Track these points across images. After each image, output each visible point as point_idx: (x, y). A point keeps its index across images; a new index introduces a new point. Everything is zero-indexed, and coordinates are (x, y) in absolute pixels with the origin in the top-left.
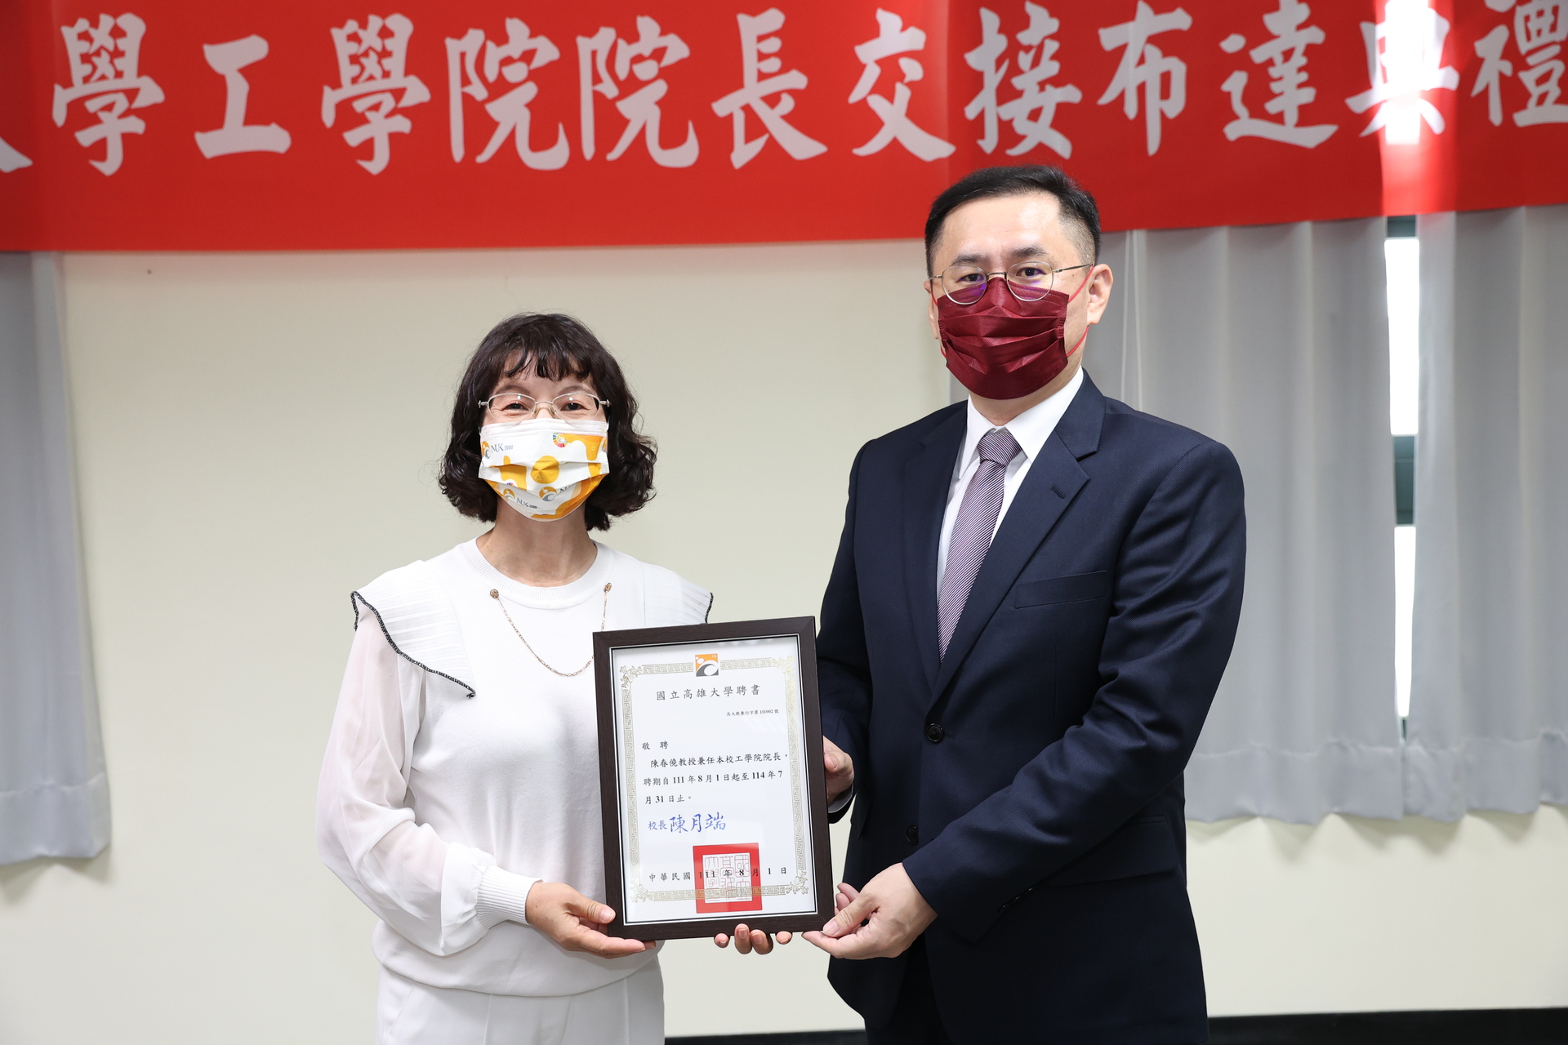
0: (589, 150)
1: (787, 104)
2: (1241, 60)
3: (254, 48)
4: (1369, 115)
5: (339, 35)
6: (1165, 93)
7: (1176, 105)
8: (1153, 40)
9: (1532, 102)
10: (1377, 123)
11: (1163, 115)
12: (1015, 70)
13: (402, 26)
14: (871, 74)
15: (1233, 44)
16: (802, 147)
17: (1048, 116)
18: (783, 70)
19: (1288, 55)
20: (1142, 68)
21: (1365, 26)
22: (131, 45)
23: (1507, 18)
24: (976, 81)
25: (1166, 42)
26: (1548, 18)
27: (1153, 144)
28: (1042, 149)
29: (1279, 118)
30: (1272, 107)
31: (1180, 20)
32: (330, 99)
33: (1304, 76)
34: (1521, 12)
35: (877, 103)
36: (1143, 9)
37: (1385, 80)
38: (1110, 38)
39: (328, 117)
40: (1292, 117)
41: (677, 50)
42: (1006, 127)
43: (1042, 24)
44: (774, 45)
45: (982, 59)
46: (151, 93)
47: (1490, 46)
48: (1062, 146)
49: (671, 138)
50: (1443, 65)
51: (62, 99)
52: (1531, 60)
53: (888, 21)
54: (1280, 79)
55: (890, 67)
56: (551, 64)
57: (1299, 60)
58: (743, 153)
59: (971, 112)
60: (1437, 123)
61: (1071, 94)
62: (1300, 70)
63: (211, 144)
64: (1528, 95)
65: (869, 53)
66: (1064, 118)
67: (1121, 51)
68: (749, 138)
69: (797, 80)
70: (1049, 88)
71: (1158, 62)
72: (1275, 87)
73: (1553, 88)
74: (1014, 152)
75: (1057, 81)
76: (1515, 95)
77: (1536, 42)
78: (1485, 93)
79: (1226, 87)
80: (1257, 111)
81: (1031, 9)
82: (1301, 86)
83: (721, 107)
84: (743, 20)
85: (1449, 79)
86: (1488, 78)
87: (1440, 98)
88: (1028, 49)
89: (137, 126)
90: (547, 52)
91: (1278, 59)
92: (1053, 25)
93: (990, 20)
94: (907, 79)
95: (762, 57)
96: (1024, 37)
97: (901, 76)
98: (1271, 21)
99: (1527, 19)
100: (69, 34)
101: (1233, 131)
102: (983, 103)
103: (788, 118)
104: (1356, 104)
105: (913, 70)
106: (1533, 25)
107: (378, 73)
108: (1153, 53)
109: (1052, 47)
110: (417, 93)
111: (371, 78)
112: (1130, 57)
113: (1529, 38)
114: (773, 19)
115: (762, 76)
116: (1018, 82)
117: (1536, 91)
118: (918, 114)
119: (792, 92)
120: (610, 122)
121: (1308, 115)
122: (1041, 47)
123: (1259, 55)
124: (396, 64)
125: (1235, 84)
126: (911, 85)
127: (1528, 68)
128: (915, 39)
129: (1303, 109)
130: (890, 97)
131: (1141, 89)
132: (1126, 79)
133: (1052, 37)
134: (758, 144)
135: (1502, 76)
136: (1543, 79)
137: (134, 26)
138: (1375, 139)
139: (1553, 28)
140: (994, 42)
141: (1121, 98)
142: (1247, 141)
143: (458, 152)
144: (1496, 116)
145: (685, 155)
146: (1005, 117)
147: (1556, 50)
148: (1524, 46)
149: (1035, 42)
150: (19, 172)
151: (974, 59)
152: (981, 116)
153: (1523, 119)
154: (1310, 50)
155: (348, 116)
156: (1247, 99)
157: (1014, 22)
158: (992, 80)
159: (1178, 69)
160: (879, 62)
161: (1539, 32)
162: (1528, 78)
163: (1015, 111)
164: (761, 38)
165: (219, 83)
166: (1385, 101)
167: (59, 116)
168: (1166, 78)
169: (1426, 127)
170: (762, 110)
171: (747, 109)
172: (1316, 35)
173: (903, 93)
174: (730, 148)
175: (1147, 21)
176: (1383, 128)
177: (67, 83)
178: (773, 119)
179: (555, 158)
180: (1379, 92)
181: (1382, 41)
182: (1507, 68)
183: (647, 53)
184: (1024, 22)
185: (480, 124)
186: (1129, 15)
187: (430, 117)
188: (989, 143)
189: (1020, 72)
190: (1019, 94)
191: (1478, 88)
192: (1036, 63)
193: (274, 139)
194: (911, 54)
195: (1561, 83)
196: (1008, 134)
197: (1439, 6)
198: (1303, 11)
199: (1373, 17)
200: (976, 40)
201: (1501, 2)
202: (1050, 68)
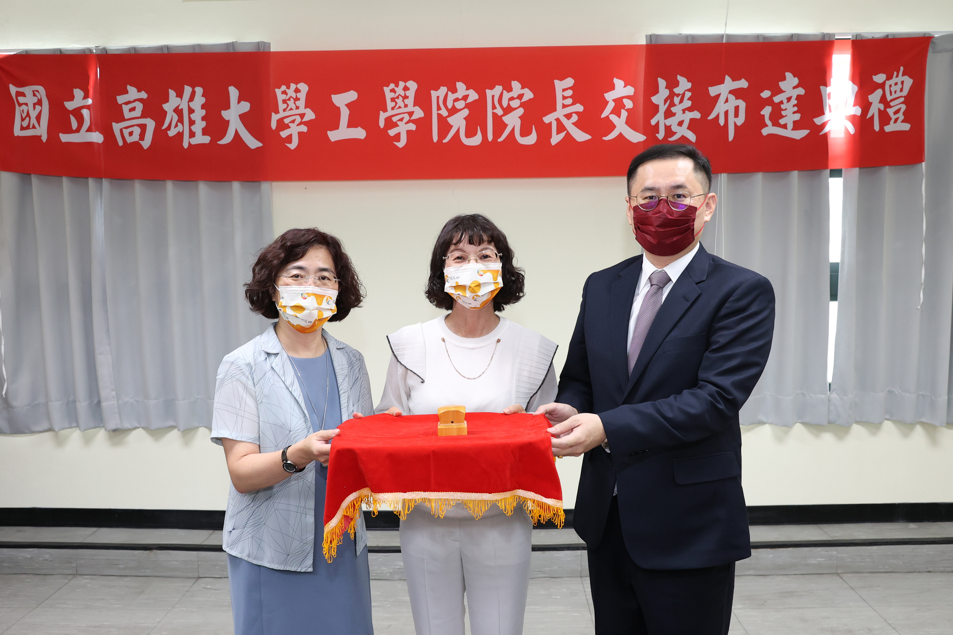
0: (490, 137)
1: (575, 118)
2: (769, 101)
3: (352, 96)
4: (823, 126)
5: (387, 90)
6: (736, 115)
7: (741, 120)
8: (731, 92)
9: (892, 122)
10: (826, 129)
11: (735, 124)
12: (672, 104)
13: (413, 85)
14: (611, 106)
15: (766, 94)
16: (581, 136)
17: (686, 124)
18: (573, 104)
19: (789, 99)
20: (727, 104)
21: (822, 88)
22: (302, 96)
23: (882, 86)
24: (655, 109)
25: (737, 93)
26: (900, 86)
27: (731, 137)
28: (683, 138)
29: (785, 126)
30: (782, 122)
31: (743, 84)
32: (383, 116)
33: (796, 109)
34: (888, 83)
35: (613, 118)
36: (727, 78)
37: (830, 111)
38: (713, 91)
39: (382, 124)
40: (790, 126)
41: (528, 95)
42: (668, 129)
43: (684, 85)
44: (569, 93)
45: (658, 99)
46: (310, 115)
47: (875, 97)
48: (692, 137)
49: (525, 132)
50: (854, 105)
51: (275, 118)
52: (892, 104)
53: (618, 83)
54: (786, 109)
55: (619, 103)
56: (475, 101)
57: (794, 101)
58: (556, 139)
59: (653, 122)
60: (852, 130)
61: (696, 115)
62: (794, 106)
63: (334, 136)
64: (891, 119)
65: (610, 96)
66: (693, 125)
67: (718, 96)
68: (558, 133)
69: (579, 108)
70: (686, 112)
71: (733, 102)
72: (783, 113)
73: (901, 116)
74: (671, 139)
75: (690, 109)
76: (885, 118)
77: (894, 96)
78: (872, 117)
79: (762, 113)
80: (776, 123)
81: (679, 78)
82: (794, 113)
83: (547, 119)
84: (556, 82)
85: (857, 111)
86: (874, 111)
87: (853, 119)
88: (678, 95)
89: (304, 129)
90: (473, 96)
91: (785, 101)
92: (689, 85)
93: (662, 83)
94: (626, 108)
95: (564, 98)
96: (676, 90)
97: (624, 106)
98: (782, 85)
99: (890, 86)
100: (278, 92)
101: (765, 132)
102: (659, 118)
103: (575, 124)
104: (818, 121)
105: (629, 104)
106: (893, 89)
107: (402, 105)
108: (732, 98)
109: (688, 94)
110: (419, 113)
111: (400, 107)
112: (722, 99)
113: (891, 95)
114: (569, 82)
115: (564, 106)
116: (673, 109)
117: (893, 117)
118: (631, 123)
119: (576, 113)
120: (500, 125)
121: (797, 126)
122: (684, 94)
123: (777, 99)
124: (410, 101)
125: (767, 111)
126: (627, 110)
127: (891, 107)
128: (630, 91)
129: (795, 122)
130: (619, 116)
131: (726, 113)
132: (720, 109)
133: (688, 90)
134: (562, 135)
135: (879, 110)
136: (896, 112)
137: (304, 88)
138: (826, 136)
139: (901, 90)
140: (664, 92)
141: (718, 116)
142: (771, 136)
143: (435, 138)
144: (877, 127)
145: (531, 139)
146: (668, 124)
147: (902, 99)
148: (889, 98)
149: (681, 93)
150: (258, 148)
151: (655, 99)
152: (657, 125)
153: (888, 129)
154: (799, 97)
155: (390, 124)
156: (771, 119)
157: (672, 84)
158: (663, 108)
159: (742, 104)
160: (614, 100)
161: (895, 92)
162: (890, 111)
163: (672, 122)
164: (564, 90)
165: (338, 110)
166: (830, 120)
167: (274, 125)
168: (737, 109)
169: (847, 131)
170: (564, 121)
171: (558, 120)
172: (801, 91)
173: (624, 114)
174: (551, 137)
175: (729, 84)
176: (829, 131)
177: (277, 112)
178: (568, 124)
179: (476, 141)
180: (827, 116)
181: (829, 94)
182: (882, 107)
183: (515, 96)
184: (677, 84)
185: (444, 126)
186: (722, 82)
187: (424, 124)
188: (661, 135)
189: (675, 105)
190: (674, 114)
191: (869, 115)
192: (681, 101)
193: (359, 133)
194: (628, 97)
195: (904, 113)
196: (669, 131)
197: (853, 80)
198: (796, 81)
199: (825, 84)
200: (656, 91)
201: (879, 78)
202: (687, 103)
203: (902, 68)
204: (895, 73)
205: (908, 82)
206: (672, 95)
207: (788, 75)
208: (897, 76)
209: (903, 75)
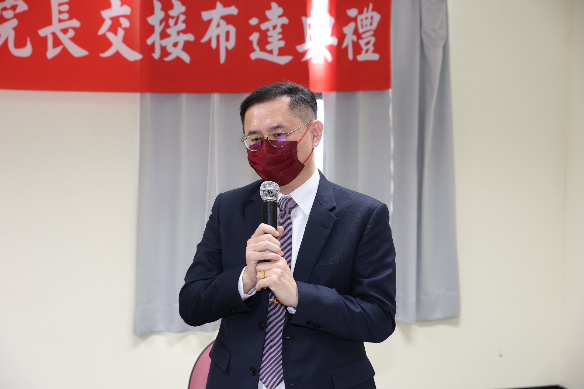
1: (71, 33)
2: (257, 28)
4: (304, 53)
6: (227, 39)
7: (231, 44)
8: (224, 18)
9: (363, 52)
10: (308, 56)
11: (227, 49)
12: (167, 26)
14: (107, 24)
15: (254, 21)
16: (78, 52)
17: (181, 45)
18: (70, 19)
19: (275, 27)
20: (218, 28)
21: (303, 18)
23: (355, 20)
24: (151, 30)
25: (228, 19)
26: (369, 21)
27: (223, 58)
28: (178, 59)
29: (271, 52)
30: (268, 47)
31: (233, 10)
33: (281, 36)
34: (360, 18)
35: (110, 35)
36: (219, 5)
37: (311, 40)
38: (206, 15)
40: (276, 52)
41: (23, 6)
42: (163, 49)
43: (178, 9)
44: (66, 8)
45: (155, 20)
47: (349, 29)
48: (186, 58)
49: (19, 44)
50: (332, 35)
52: (363, 36)
54: (272, 36)
55: (116, 22)
57: (279, 30)
58: (52, 53)
59: (149, 42)
60: (329, 58)
61: (190, 37)
62: (279, 33)
64: (362, 49)
65: (107, 14)
66: (187, 47)
67: (210, 21)
68: (54, 46)
69: (76, 23)
71: (225, 27)
72: (270, 40)
73: (371, 47)
74: (166, 59)
75: (184, 32)
76: (357, 49)
77: (365, 29)
78: (347, 48)
79: (251, 38)
80: (263, 49)
82: (280, 40)
83: (42, 33)
85: (334, 41)
86: (348, 41)
87: (331, 48)
88: (173, 18)
91: (271, 29)
92: (183, 9)
93: (158, 6)
94: (123, 27)
95: (60, 12)
96: (171, 13)
97: (120, 25)
98: (268, 13)
99: (362, 20)
101: (254, 56)
102: (154, 39)
103: (72, 39)
104: (300, 48)
105: (125, 23)
106: (364, 22)
108: (223, 23)
109: (183, 18)
112: (214, 24)
113: (362, 27)
115: (60, 21)
116: (169, 31)
117: (365, 48)
118: (127, 41)
119: (74, 29)
121: (282, 52)
122: (178, 18)
123: (264, 27)
125: (255, 37)
126: (125, 29)
127: (361, 38)
128: (126, 10)
129: (280, 49)
130: (116, 33)
131: (218, 37)
132: (212, 33)
133: (183, 13)
134: (58, 50)
135: (353, 41)
136: (367, 43)
138: (306, 63)
139: (371, 24)
140: (159, 14)
141: (210, 41)
142: (260, 61)
145: (26, 52)
146: (163, 44)
147: (372, 33)
148: (361, 30)
149: (176, 15)
151: (151, 20)
152: (153, 44)
153: (361, 58)
154: (283, 26)
156: (258, 44)
157: (167, 6)
158: (158, 29)
159: (232, 30)
160: (111, 19)
161: (366, 26)
162: (362, 43)
163: (168, 43)
164: (60, 5)
166: (311, 48)
168: (228, 33)
169: (326, 60)
170: (60, 35)
171: (54, 34)
172: (285, 20)
173: (121, 32)
174: (47, 50)
175: (220, 10)
176: (310, 59)
178: (65, 39)
180: (308, 44)
181: (310, 25)
182: (355, 38)
183: (9, 6)
184: (171, 7)
186: (213, 7)
188: (157, 55)
189: (169, 28)
190: (168, 36)
192: (176, 23)
194: (125, 16)
195: (374, 45)
196: (164, 52)
197: (331, 12)
198: (280, 11)
199: (306, 15)
200: (151, 12)
201: (352, 12)
202: (182, 26)
203: (371, 6)
204: (365, 9)
205: (377, 17)
206: (167, 18)
207: (274, 5)
208: (367, 11)
209: (373, 10)
